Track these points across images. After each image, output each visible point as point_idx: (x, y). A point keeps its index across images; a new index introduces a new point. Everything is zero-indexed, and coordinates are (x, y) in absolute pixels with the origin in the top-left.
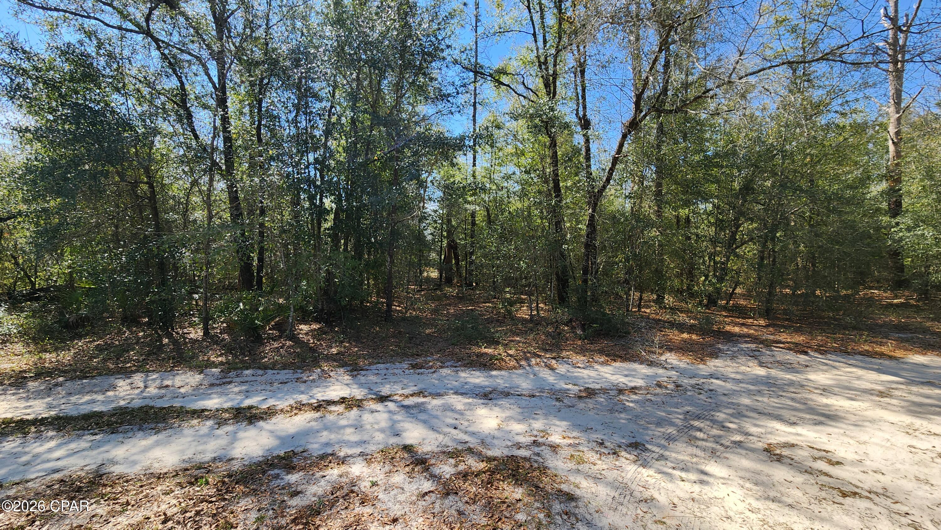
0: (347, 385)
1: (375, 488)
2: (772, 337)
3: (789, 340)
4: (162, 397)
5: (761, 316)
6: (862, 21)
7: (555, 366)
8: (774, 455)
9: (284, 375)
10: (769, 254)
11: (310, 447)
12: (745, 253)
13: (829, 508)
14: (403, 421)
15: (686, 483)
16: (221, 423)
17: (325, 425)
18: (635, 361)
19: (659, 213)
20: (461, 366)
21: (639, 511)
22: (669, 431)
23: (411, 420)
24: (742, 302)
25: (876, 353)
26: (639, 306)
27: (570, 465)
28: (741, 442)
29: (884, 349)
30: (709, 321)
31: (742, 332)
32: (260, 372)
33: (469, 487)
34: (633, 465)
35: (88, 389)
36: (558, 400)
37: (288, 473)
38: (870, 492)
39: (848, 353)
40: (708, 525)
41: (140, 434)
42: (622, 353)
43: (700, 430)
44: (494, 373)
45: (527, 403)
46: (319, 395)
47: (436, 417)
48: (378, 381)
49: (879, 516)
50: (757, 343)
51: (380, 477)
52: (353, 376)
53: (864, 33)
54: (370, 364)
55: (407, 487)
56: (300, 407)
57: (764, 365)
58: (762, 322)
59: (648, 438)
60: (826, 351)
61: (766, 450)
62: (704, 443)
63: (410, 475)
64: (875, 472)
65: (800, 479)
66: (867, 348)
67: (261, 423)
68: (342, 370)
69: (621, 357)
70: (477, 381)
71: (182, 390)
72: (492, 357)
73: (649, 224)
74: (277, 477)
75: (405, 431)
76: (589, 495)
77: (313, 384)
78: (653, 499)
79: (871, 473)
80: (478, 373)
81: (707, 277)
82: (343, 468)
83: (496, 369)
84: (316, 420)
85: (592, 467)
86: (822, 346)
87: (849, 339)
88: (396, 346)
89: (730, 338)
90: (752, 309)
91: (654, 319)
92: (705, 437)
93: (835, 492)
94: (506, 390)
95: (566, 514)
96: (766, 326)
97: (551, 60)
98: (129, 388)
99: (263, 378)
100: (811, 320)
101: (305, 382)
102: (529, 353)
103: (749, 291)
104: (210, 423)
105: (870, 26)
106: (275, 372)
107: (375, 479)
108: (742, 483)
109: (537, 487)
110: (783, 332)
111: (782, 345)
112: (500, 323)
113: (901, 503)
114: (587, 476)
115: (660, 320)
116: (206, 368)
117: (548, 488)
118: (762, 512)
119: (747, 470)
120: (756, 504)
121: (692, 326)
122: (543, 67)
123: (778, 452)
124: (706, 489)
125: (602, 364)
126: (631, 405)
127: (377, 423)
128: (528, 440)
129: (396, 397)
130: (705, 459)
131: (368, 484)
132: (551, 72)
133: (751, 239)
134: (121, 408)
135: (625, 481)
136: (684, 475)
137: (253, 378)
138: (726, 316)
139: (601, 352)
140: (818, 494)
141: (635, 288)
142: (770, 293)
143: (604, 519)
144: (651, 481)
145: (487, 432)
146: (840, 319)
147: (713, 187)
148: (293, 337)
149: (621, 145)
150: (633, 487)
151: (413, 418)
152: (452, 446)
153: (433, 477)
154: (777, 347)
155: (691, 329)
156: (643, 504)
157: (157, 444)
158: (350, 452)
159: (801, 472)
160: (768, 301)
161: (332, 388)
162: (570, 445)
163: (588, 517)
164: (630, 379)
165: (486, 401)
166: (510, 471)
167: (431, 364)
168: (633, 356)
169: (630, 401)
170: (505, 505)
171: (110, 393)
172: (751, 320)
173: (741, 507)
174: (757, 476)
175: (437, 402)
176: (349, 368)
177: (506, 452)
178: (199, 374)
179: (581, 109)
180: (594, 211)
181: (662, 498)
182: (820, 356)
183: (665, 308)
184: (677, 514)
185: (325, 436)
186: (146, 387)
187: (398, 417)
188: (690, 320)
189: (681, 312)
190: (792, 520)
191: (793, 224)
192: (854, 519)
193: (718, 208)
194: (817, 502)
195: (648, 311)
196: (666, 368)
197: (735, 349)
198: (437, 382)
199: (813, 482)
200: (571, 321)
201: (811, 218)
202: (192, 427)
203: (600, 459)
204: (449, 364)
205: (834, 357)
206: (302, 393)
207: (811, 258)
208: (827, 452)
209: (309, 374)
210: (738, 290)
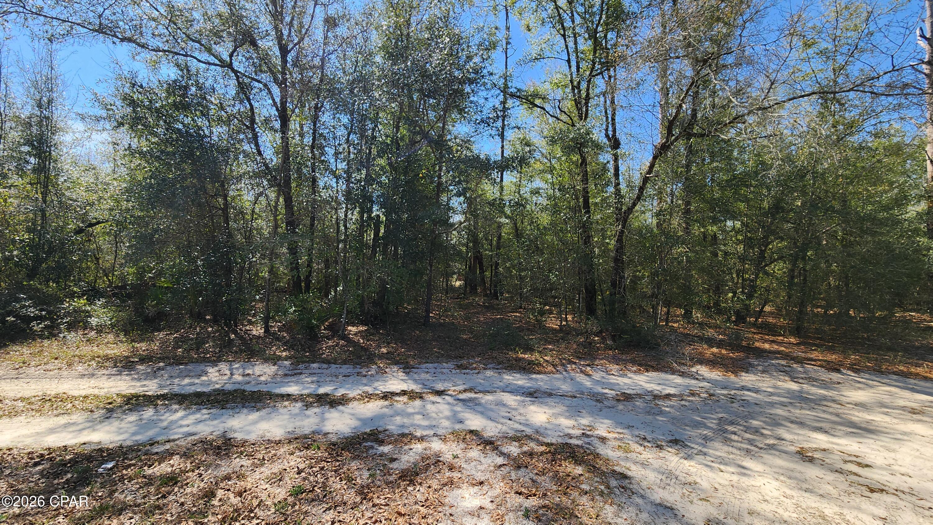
0: (402, 380)
1: (457, 460)
2: (803, 355)
3: (821, 358)
4: (249, 383)
5: (792, 334)
6: (892, 56)
7: (590, 373)
8: (807, 456)
9: (346, 369)
10: (800, 273)
11: (388, 427)
12: (774, 272)
13: (858, 500)
14: (463, 412)
15: (725, 474)
16: (308, 406)
17: (395, 411)
18: (666, 372)
19: (687, 230)
20: (501, 369)
21: (685, 491)
22: (705, 432)
23: (469, 411)
24: (771, 320)
25: (911, 373)
26: (667, 321)
27: (618, 453)
28: (774, 445)
29: (919, 370)
30: (738, 337)
31: (772, 349)
32: (325, 366)
33: (537, 463)
34: (675, 456)
35: (184, 374)
36: (598, 401)
37: (380, 446)
38: (897, 490)
39: (882, 373)
40: (747, 504)
41: (245, 411)
42: (653, 363)
43: (735, 433)
44: (534, 376)
45: (570, 402)
46: (381, 387)
47: (492, 410)
48: (430, 378)
49: (904, 508)
50: (787, 359)
51: (459, 452)
52: (407, 373)
53: (894, 67)
54: (420, 363)
55: (482, 460)
56: (369, 397)
57: (796, 380)
58: (792, 340)
59: (686, 437)
60: (859, 370)
61: (799, 453)
62: (739, 444)
63: (483, 451)
64: (903, 475)
65: (831, 477)
66: (902, 368)
67: (341, 407)
68: (395, 367)
69: (652, 367)
70: (520, 383)
71: (263, 379)
72: (530, 363)
73: (678, 241)
74: (372, 447)
75: (467, 419)
76: (640, 476)
77: (372, 379)
78: (696, 483)
79: (899, 476)
80: (518, 376)
81: (735, 293)
82: (425, 444)
83: (535, 373)
84: (387, 407)
85: (639, 455)
86: (855, 364)
87: (883, 359)
88: (439, 349)
89: (760, 353)
90: (781, 327)
91: (681, 333)
92: (740, 439)
93: (864, 488)
94: (548, 391)
95: (623, 488)
96: (797, 344)
97: (584, 85)
98: (217, 374)
99: (328, 371)
100: (844, 340)
101: (365, 376)
102: (564, 359)
103: (779, 309)
104: (299, 405)
105: (900, 60)
106: (338, 366)
107: (455, 453)
108: (777, 477)
109: (594, 467)
110: (815, 350)
111: (813, 363)
112: (531, 331)
113: (926, 500)
114: (635, 463)
115: (689, 335)
116: (278, 360)
117: (604, 468)
118: (796, 499)
119: (780, 467)
120: (789, 492)
121: (721, 340)
122: (576, 91)
123: (810, 454)
124: (744, 479)
125: (635, 372)
126: (667, 409)
127: (441, 412)
128: (578, 432)
129: (449, 392)
130: (740, 455)
131: (451, 457)
132: (584, 96)
133: (781, 258)
134: (218, 390)
135: (669, 468)
136: (722, 467)
137: (320, 371)
138: (754, 333)
139: (634, 362)
140: (848, 489)
141: (663, 303)
142: (801, 312)
143: (655, 494)
144: (693, 470)
145: (539, 424)
146: (875, 340)
147: (742, 206)
148: (345, 337)
149: (652, 166)
150: (677, 473)
151: (471, 409)
152: (511, 433)
153: (502, 454)
154: (808, 364)
155: (720, 344)
156: (687, 486)
157: (262, 419)
158: (425, 433)
159: (832, 471)
160: (799, 319)
161: (390, 382)
162: (615, 438)
163: (642, 492)
164: (664, 387)
165: (533, 399)
166: (568, 454)
167: (474, 365)
168: (664, 367)
169: (666, 406)
170: (570, 478)
171: (204, 378)
172: (781, 338)
173: (776, 494)
174: (790, 472)
175: (489, 397)
176: (401, 366)
177: (560, 440)
178: (274, 365)
179: (610, 128)
180: (623, 227)
181: (704, 484)
182: (853, 374)
183: (694, 323)
184: (719, 495)
185: (398, 420)
186: (232, 374)
187: (458, 409)
188: (718, 335)
189: (710, 327)
190: (823, 506)
191: (824, 242)
192: (880, 509)
193: (747, 226)
194: (846, 494)
195: (675, 325)
196: (697, 379)
197: (766, 364)
198: (482, 381)
199: (844, 479)
200: (601, 332)
201: (843, 238)
202: (285, 407)
203: (645, 450)
204: (491, 366)
205: (867, 376)
206: (366, 385)
207: (844, 277)
208: (857, 457)
209: (367, 370)
210: (767, 309)
